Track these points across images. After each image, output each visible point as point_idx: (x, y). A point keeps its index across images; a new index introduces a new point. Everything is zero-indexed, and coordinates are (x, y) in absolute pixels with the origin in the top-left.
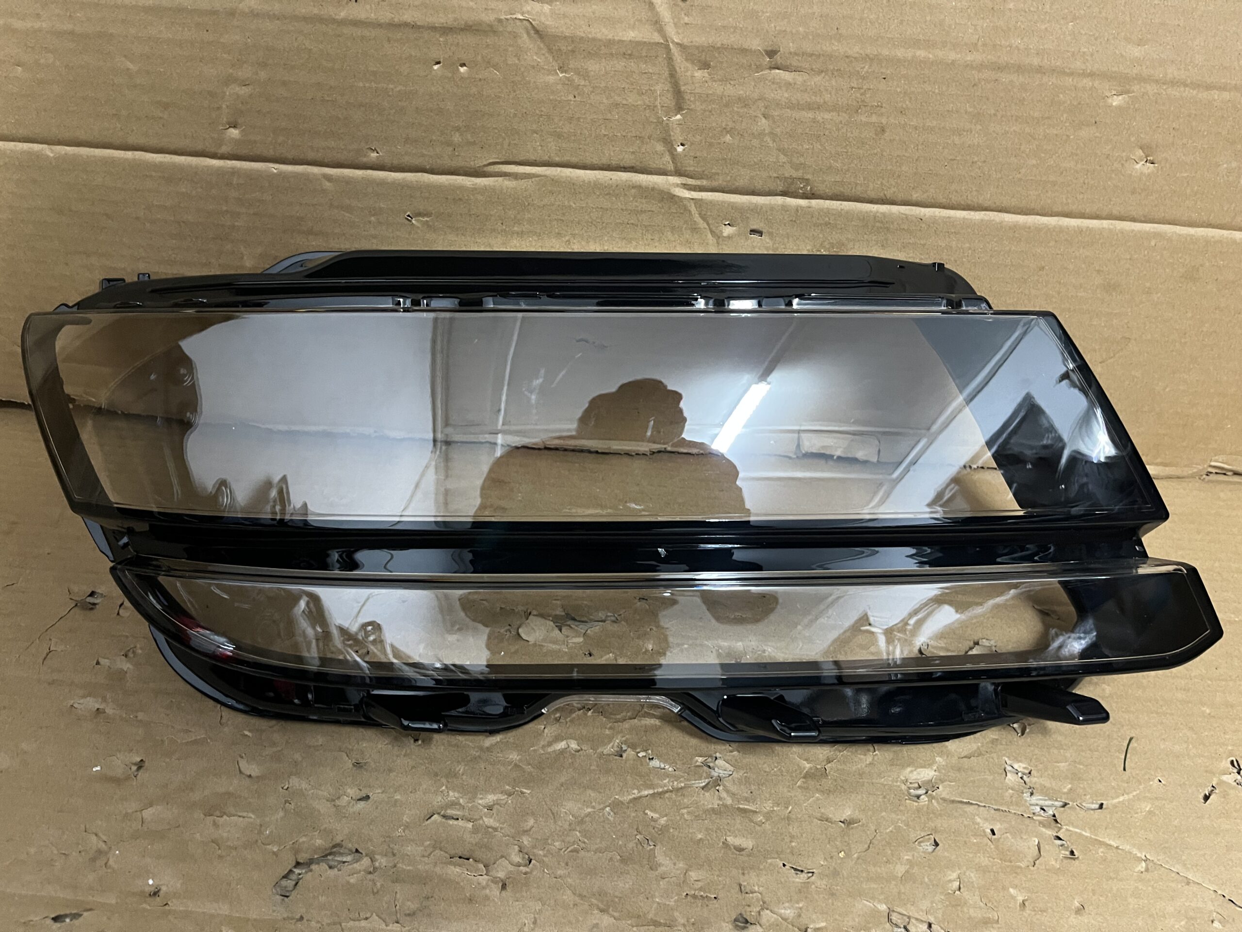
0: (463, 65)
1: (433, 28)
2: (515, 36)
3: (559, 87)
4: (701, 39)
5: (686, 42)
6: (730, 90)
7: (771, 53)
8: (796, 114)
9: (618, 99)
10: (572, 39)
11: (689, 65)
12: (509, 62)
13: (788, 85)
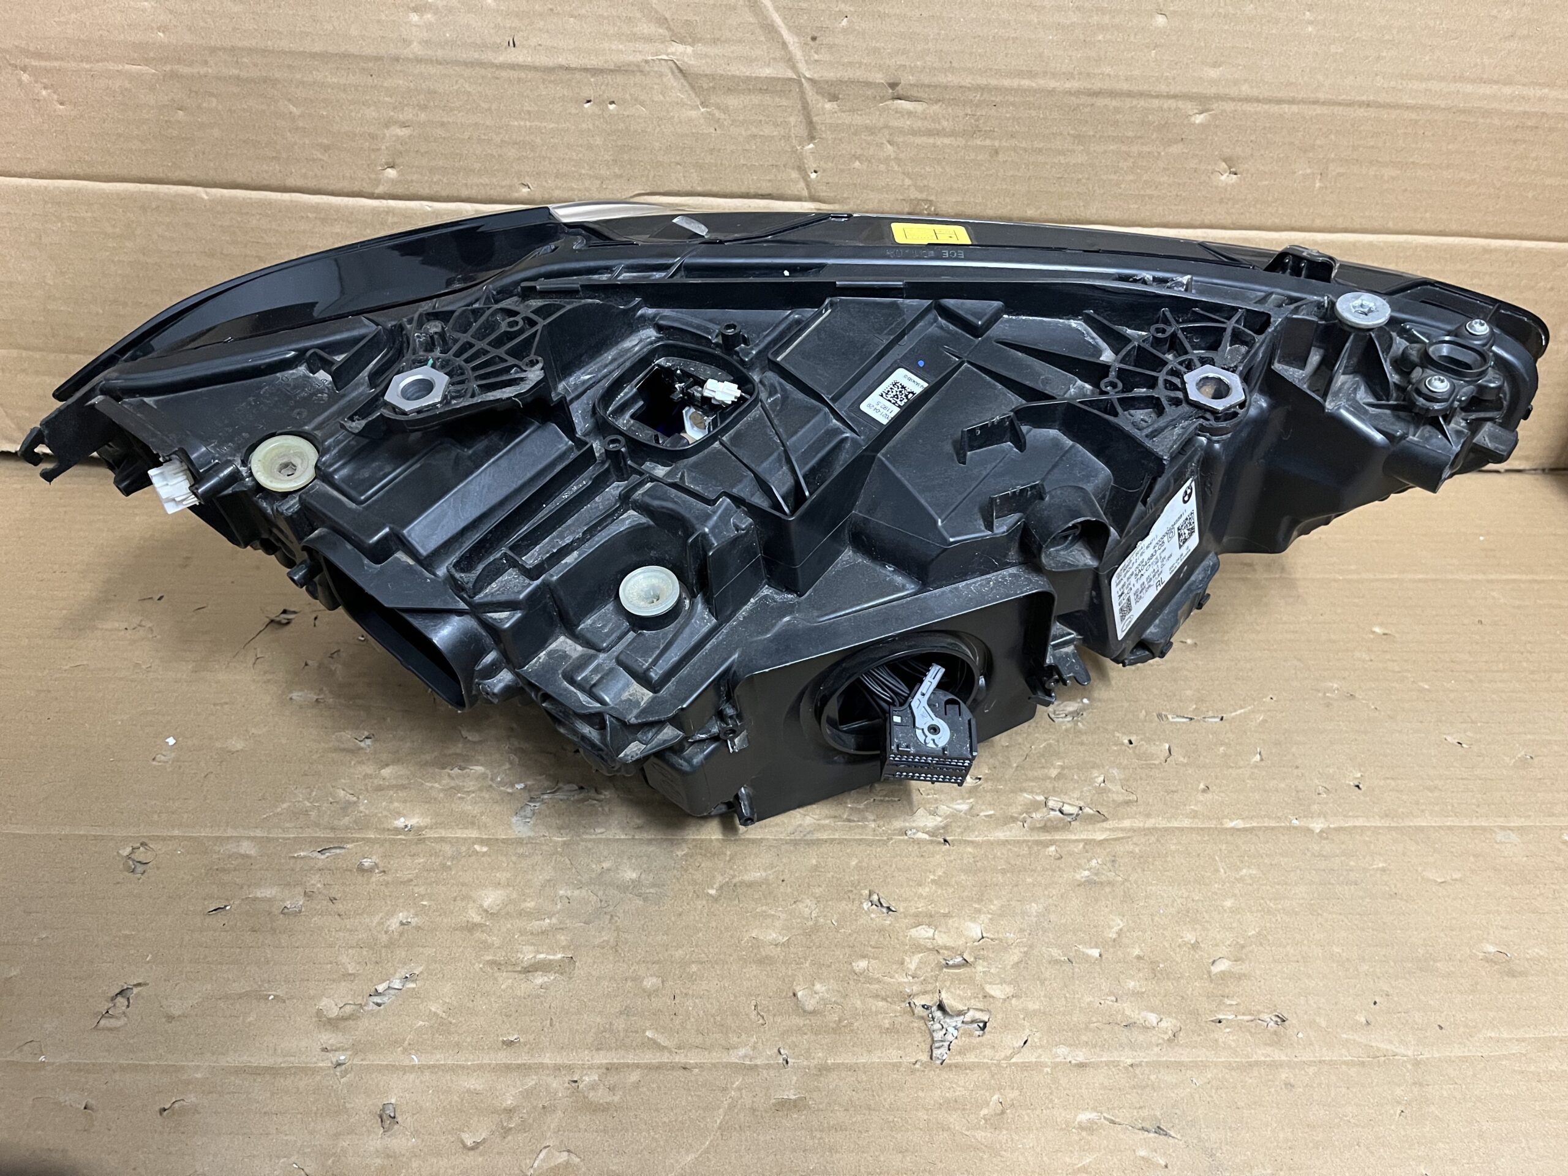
0: (612, 102)
1: (586, 70)
2: (661, 75)
3: (702, 121)
4: (830, 75)
5: (816, 76)
6: (859, 120)
7: (893, 85)
8: (919, 140)
9: (754, 130)
10: (712, 77)
11: (819, 97)
12: (656, 99)
13: (910, 113)
